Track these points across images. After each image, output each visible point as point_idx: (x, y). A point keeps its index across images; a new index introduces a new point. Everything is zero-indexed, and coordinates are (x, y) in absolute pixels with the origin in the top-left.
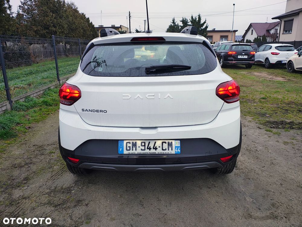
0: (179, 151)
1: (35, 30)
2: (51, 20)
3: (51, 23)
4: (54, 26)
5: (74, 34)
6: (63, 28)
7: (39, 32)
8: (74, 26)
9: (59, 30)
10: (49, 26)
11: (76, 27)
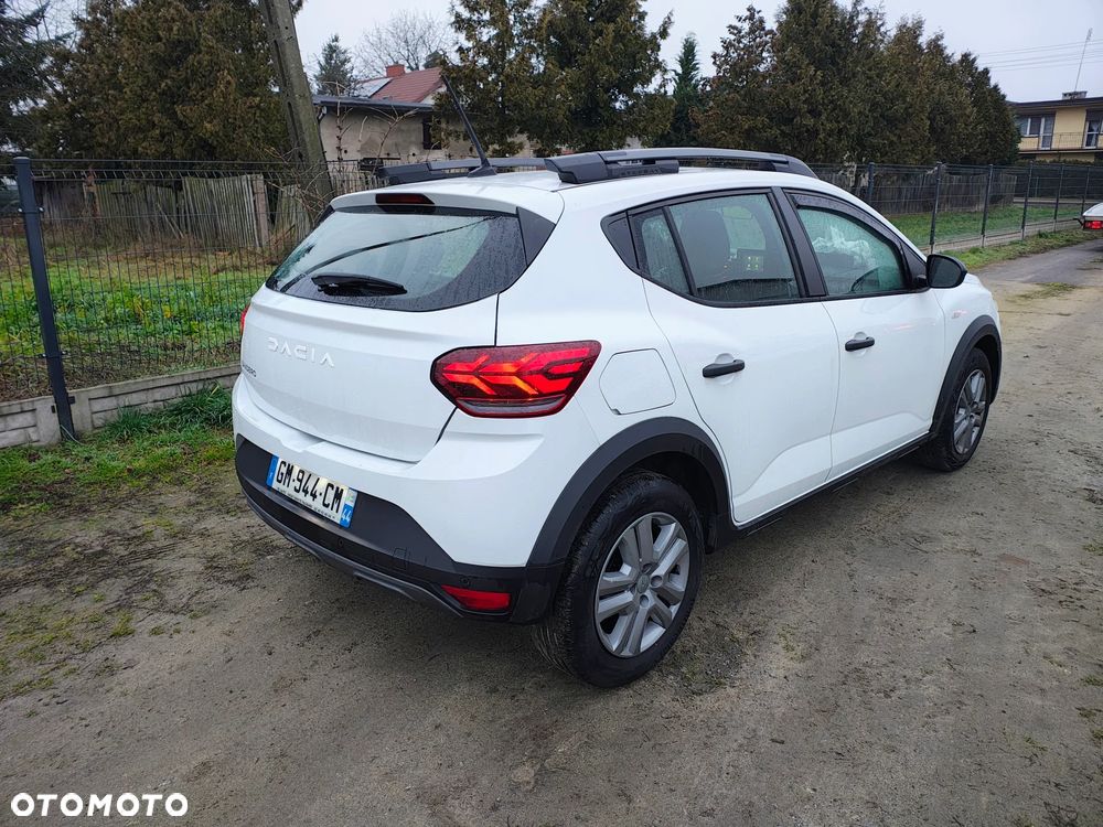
0: (348, 520)
1: (746, 127)
2: (805, 91)
3: (804, 102)
4: (814, 113)
5: (895, 135)
6: (847, 114)
7: (757, 135)
8: (899, 107)
9: (828, 126)
10: (796, 112)
11: (906, 109)
